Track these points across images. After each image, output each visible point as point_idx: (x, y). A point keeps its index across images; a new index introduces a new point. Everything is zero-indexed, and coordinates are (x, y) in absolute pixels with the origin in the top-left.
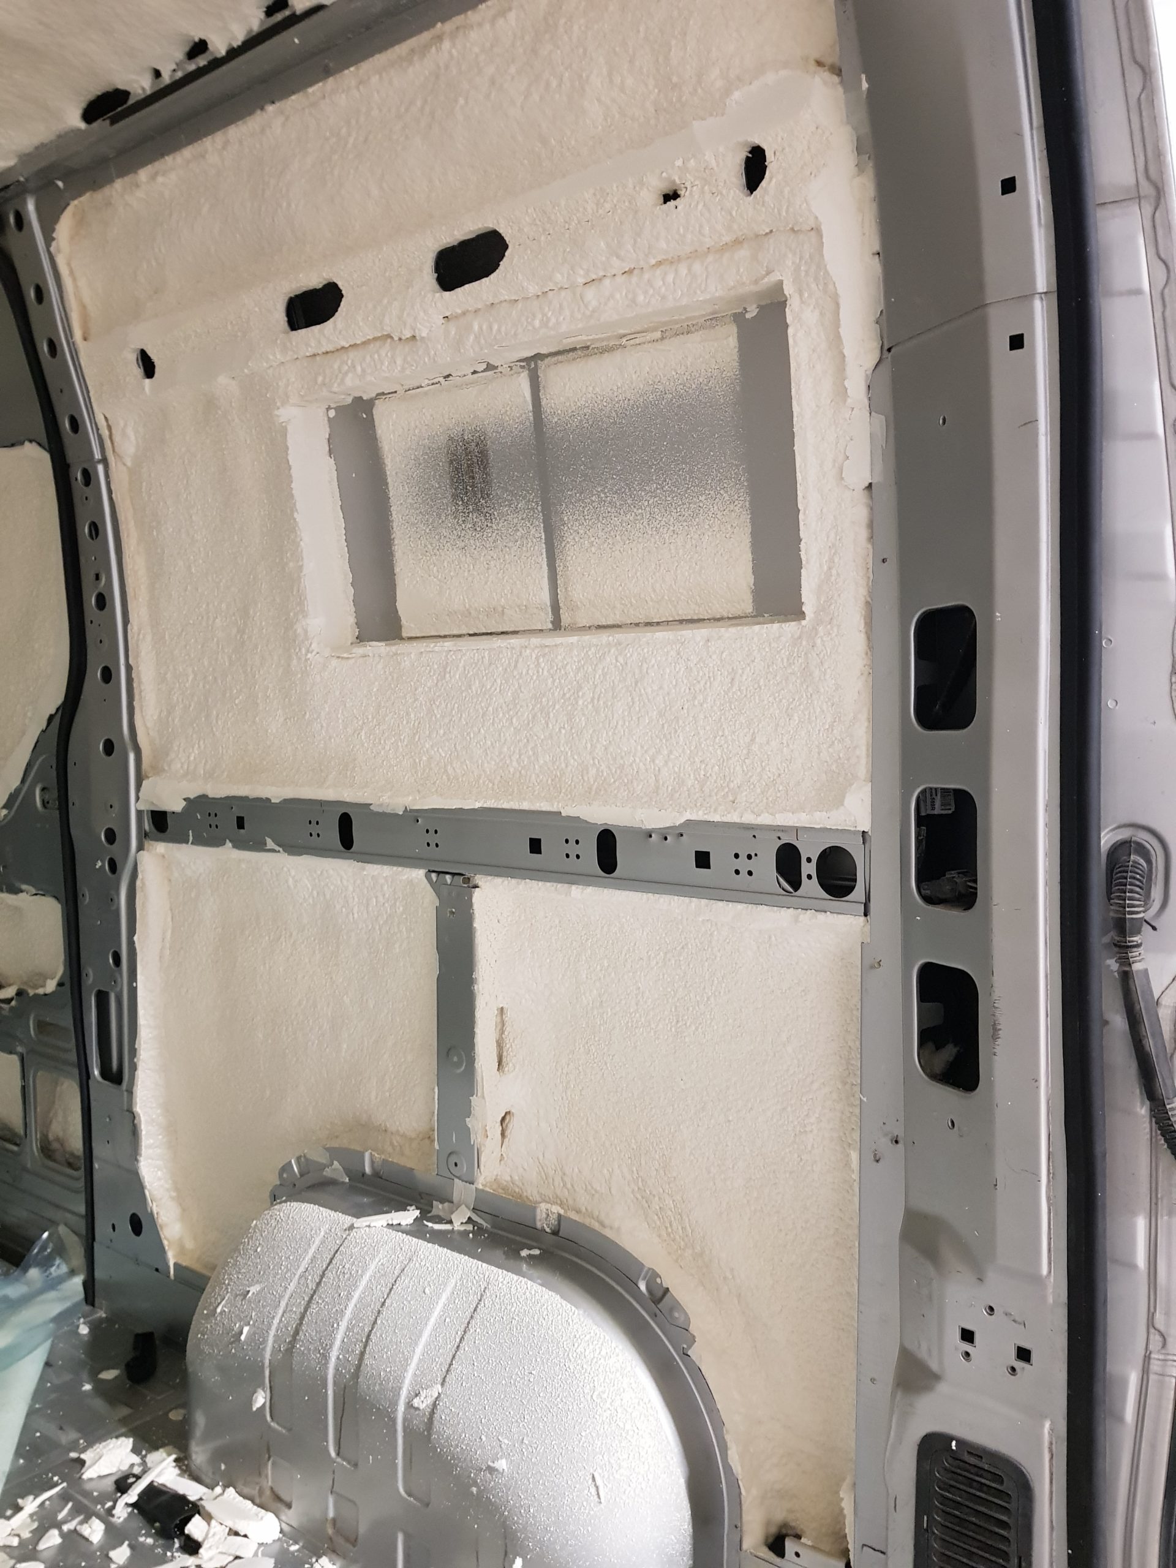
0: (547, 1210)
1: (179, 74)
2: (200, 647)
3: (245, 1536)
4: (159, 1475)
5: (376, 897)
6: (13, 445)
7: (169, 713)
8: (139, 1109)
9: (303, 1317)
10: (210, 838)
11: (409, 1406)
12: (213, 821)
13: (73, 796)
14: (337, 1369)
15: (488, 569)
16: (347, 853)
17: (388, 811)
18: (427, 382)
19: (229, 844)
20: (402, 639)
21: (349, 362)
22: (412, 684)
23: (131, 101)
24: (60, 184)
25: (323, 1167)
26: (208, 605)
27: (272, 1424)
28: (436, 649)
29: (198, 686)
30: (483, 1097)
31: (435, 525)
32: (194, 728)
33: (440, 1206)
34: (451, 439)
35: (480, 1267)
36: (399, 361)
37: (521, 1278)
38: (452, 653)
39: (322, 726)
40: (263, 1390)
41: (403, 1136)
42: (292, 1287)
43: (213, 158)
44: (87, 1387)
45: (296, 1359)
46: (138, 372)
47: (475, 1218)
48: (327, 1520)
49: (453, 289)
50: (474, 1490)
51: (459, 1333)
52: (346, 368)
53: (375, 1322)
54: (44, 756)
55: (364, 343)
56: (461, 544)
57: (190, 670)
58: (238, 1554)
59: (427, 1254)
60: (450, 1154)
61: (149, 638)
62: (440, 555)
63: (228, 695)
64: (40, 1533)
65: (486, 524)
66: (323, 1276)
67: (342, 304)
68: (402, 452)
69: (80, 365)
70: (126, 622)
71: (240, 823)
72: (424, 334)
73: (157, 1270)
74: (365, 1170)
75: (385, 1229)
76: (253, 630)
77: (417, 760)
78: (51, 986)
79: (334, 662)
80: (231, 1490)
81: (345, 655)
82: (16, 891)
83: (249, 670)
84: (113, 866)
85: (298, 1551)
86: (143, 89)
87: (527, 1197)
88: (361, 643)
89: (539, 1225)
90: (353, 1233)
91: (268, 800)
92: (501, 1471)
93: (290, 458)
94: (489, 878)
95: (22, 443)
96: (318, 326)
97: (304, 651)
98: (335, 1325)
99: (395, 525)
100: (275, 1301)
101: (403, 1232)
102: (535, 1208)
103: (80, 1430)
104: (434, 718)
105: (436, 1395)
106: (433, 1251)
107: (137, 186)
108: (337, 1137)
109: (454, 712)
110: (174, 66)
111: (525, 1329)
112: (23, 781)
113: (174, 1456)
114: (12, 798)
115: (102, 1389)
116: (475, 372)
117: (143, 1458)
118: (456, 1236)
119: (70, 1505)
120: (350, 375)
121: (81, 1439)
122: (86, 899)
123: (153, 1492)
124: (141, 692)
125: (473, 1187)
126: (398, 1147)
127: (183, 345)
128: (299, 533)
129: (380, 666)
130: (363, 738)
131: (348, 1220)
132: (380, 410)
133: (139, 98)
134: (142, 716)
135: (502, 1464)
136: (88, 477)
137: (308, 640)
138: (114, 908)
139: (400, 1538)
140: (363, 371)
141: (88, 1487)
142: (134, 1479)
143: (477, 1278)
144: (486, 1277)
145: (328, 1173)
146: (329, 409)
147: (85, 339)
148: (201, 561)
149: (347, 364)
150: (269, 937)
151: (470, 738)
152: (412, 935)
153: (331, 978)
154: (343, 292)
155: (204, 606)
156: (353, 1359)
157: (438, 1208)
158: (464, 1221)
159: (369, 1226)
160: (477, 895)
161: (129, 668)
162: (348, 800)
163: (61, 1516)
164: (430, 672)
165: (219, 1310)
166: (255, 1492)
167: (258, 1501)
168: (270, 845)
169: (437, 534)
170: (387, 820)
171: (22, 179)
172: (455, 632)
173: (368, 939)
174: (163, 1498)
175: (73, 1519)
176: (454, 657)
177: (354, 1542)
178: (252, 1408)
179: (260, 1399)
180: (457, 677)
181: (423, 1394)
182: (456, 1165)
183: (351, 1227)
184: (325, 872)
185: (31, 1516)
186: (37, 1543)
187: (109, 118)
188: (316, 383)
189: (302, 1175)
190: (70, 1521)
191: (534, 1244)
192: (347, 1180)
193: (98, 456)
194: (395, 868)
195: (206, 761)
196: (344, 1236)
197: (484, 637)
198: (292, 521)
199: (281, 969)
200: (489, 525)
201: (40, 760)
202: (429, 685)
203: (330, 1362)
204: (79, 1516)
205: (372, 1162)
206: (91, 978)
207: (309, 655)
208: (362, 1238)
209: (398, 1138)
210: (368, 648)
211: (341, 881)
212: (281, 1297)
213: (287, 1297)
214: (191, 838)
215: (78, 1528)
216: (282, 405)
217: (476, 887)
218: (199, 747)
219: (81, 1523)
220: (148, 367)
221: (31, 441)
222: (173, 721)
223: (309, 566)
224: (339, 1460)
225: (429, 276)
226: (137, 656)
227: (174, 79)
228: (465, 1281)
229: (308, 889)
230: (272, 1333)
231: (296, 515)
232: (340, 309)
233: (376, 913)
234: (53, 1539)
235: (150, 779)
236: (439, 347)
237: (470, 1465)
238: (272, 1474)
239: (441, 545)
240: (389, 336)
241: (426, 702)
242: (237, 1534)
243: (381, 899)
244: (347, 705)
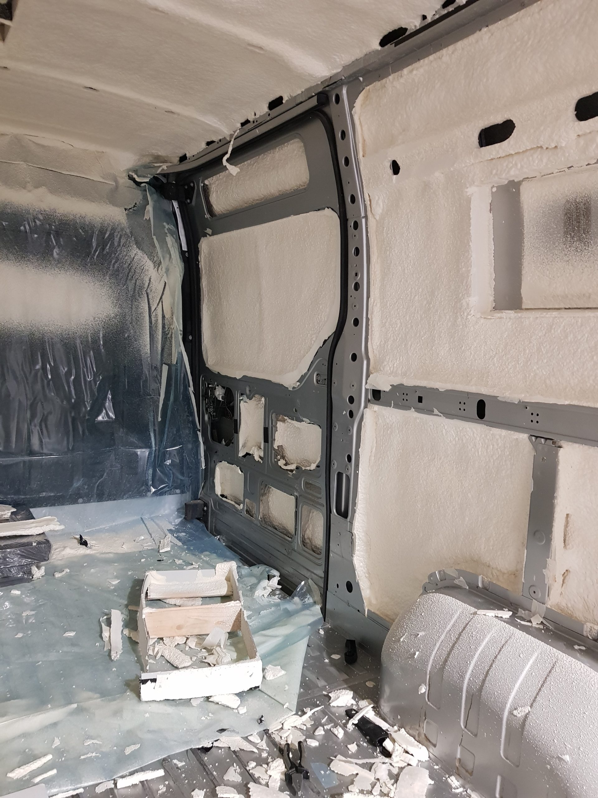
0: (591, 627)
1: (437, 16)
2: (405, 310)
3: (412, 755)
4: (367, 713)
5: (493, 445)
6: (319, 210)
7: (385, 342)
8: (355, 531)
9: (449, 654)
10: (403, 405)
11: (511, 713)
12: (405, 397)
13: (334, 379)
14: (468, 685)
15: (583, 272)
16: (480, 421)
17: (509, 401)
18: (557, 171)
19: (413, 409)
20: (521, 309)
21: (514, 162)
22: (529, 334)
23: (407, 33)
24: (361, 79)
25: (454, 579)
26: (412, 289)
27: (429, 703)
28: (547, 316)
29: (402, 330)
30: (555, 560)
31: (551, 248)
32: (398, 350)
33: (523, 612)
34: (568, 201)
35: (552, 650)
36: (545, 161)
37: (577, 661)
38: (557, 318)
39: (471, 354)
40: (425, 685)
41: (500, 571)
42: (443, 637)
43: (446, 59)
44: (327, 661)
45: (446, 674)
46: (390, 172)
47: (545, 622)
48: (456, 758)
49: (587, 120)
50: (549, 767)
51: (540, 682)
52: (511, 165)
53: (491, 666)
54: (320, 359)
55: (523, 152)
56: (566, 258)
57: (399, 321)
58: (410, 763)
59: (520, 636)
60: (531, 586)
61: (378, 305)
62: (552, 265)
63: (418, 335)
64: (315, 727)
65: (584, 247)
66: (460, 635)
67: (514, 131)
68: (535, 209)
69: (359, 168)
70: (368, 297)
71: (420, 399)
72: (563, 145)
73: (358, 611)
74: (478, 584)
75: (494, 619)
76: (436, 303)
77: (528, 375)
78: (313, 467)
79: (482, 321)
80: (403, 729)
81: (489, 317)
82: (301, 421)
83: (431, 323)
84: (351, 414)
85: (438, 769)
86: (415, 26)
87: (576, 617)
88: (496, 311)
89: (585, 634)
90: (476, 616)
91: (437, 389)
92: (566, 761)
93: (471, 213)
94: (570, 443)
95: (324, 209)
96: (499, 144)
97: (465, 314)
98: (468, 662)
99: (525, 248)
100: (433, 642)
101: (504, 622)
102: (583, 625)
103: (326, 681)
104: (541, 353)
105: (527, 711)
106: (523, 635)
107: (401, 76)
108: (458, 564)
109: (554, 351)
110: (434, 13)
111: (581, 689)
112: (308, 370)
113: (372, 705)
114: (303, 377)
115: (333, 663)
116: (589, 164)
117: (357, 702)
118: (534, 630)
119: (327, 717)
120: (513, 169)
121: (327, 685)
122: (336, 429)
123: (364, 721)
124: (372, 331)
125: (545, 606)
126: (496, 576)
127: (417, 158)
128: (470, 252)
129: (509, 324)
130: (495, 361)
131: (473, 610)
132: (524, 188)
133: (412, 31)
134: (372, 343)
135: (567, 758)
136: (356, 225)
137: (469, 309)
138: (350, 434)
139: (499, 779)
140: (522, 166)
141: (333, 710)
142: (355, 712)
143: (550, 655)
144: (556, 655)
145: (456, 582)
146: (493, 187)
147: (363, 156)
148: (411, 267)
149: (512, 163)
150: (428, 458)
151: (564, 365)
152: (514, 467)
153: (462, 483)
154: (516, 125)
155: (410, 290)
156: (479, 682)
157: (521, 612)
158: (539, 623)
159: (485, 615)
160: (561, 452)
161: (368, 319)
162: (484, 393)
163: (323, 721)
164: (541, 328)
165: (402, 640)
166: (416, 733)
167: (417, 738)
168: (436, 411)
169: (552, 253)
170: (507, 406)
171: (343, 78)
172: (557, 307)
173: (486, 466)
174: (371, 725)
175: (329, 724)
176: (558, 321)
177: (471, 774)
178: (418, 691)
179: (423, 689)
180: (559, 331)
181: (520, 709)
182: (534, 592)
183: (475, 613)
184: (464, 429)
185: (310, 717)
186: (314, 731)
187: (395, 43)
188: (492, 173)
189: (441, 580)
190: (328, 725)
191: (583, 644)
192: (468, 588)
193: (363, 214)
194: (509, 432)
195: (403, 367)
196: (471, 617)
197: (577, 310)
198: (467, 247)
199: (434, 475)
200: (586, 248)
201: (318, 360)
202: (540, 335)
203: (465, 680)
204: (331, 724)
205: (483, 582)
206: (335, 467)
207: (469, 317)
208: (482, 620)
209: (496, 571)
210: (504, 314)
211: (473, 434)
212: (437, 641)
213: (440, 641)
214: (393, 405)
215: (332, 729)
216: (470, 186)
217: (560, 447)
218: (400, 360)
219: (333, 727)
220: (396, 168)
221: (328, 208)
222: (387, 346)
223: (474, 270)
224: (466, 730)
225: (571, 112)
226: (372, 313)
227: (433, 19)
228: (543, 655)
229: (453, 436)
230: (432, 658)
231: (470, 244)
232: (513, 134)
233: (492, 453)
234: (320, 732)
235: (374, 374)
236: (572, 151)
237: (546, 752)
238: (426, 726)
239: (553, 259)
240: (541, 147)
241: (537, 344)
242: (407, 752)
243: (496, 446)
244: (488, 343)
